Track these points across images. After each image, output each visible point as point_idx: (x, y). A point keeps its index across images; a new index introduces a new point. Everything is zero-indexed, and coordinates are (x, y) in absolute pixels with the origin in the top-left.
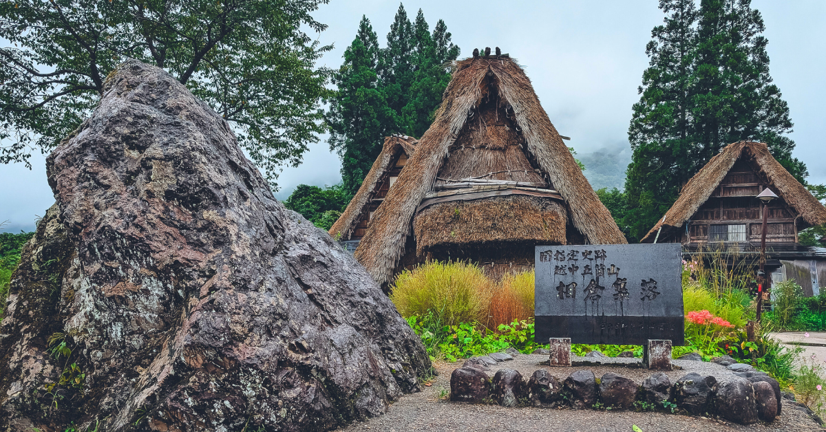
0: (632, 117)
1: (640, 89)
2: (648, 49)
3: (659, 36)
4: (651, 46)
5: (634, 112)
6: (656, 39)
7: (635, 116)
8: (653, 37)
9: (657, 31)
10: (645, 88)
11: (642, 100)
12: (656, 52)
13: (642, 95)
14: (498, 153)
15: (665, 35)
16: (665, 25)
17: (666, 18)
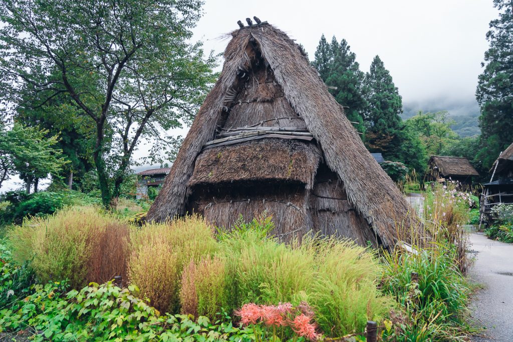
0: (478, 84)
1: (483, 64)
2: (488, 36)
3: (495, 26)
4: (489, 34)
5: (479, 80)
6: (493, 29)
7: (480, 83)
8: (490, 27)
9: (493, 23)
10: (487, 63)
11: (485, 72)
12: (494, 37)
13: (485, 68)
14: (266, 105)
15: (500, 25)
16: (500, 18)
17: (500, 14)
